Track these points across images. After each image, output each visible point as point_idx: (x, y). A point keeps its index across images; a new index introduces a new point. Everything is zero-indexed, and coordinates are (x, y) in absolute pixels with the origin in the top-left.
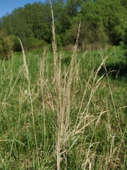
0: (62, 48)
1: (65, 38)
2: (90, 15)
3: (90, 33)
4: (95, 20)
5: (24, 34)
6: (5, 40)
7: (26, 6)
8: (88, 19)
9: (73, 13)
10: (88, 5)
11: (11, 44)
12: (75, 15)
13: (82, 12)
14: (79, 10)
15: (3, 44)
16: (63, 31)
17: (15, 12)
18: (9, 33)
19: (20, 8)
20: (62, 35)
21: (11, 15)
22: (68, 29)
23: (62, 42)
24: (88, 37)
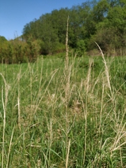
0: (86, 53)
1: (89, 43)
2: (118, 20)
3: (116, 38)
4: (121, 25)
5: (50, 39)
6: (32, 44)
7: (52, 12)
8: (115, 24)
9: (98, 18)
10: (115, 11)
11: (38, 48)
12: (101, 21)
13: (108, 18)
14: (105, 15)
15: (31, 48)
16: (88, 36)
17: (42, 17)
18: (37, 38)
19: (47, 14)
20: (87, 40)
21: (39, 20)
22: (93, 34)
23: (86, 47)
24: (114, 43)
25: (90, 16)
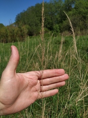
0: (59, 34)
1: (62, 27)
2: (82, 10)
3: (81, 23)
4: (85, 13)
5: (34, 25)
6: (22, 28)
7: (36, 5)
8: (80, 13)
9: (68, 9)
10: (80, 3)
11: (26, 31)
12: (70, 10)
13: (75, 8)
14: (73, 6)
15: (21, 31)
16: (61, 22)
17: (29, 9)
18: (25, 24)
19: (32, 7)
20: (60, 24)
21: (26, 11)
22: (64, 20)
23: (60, 29)
24: (79, 26)
25: (63, 7)
